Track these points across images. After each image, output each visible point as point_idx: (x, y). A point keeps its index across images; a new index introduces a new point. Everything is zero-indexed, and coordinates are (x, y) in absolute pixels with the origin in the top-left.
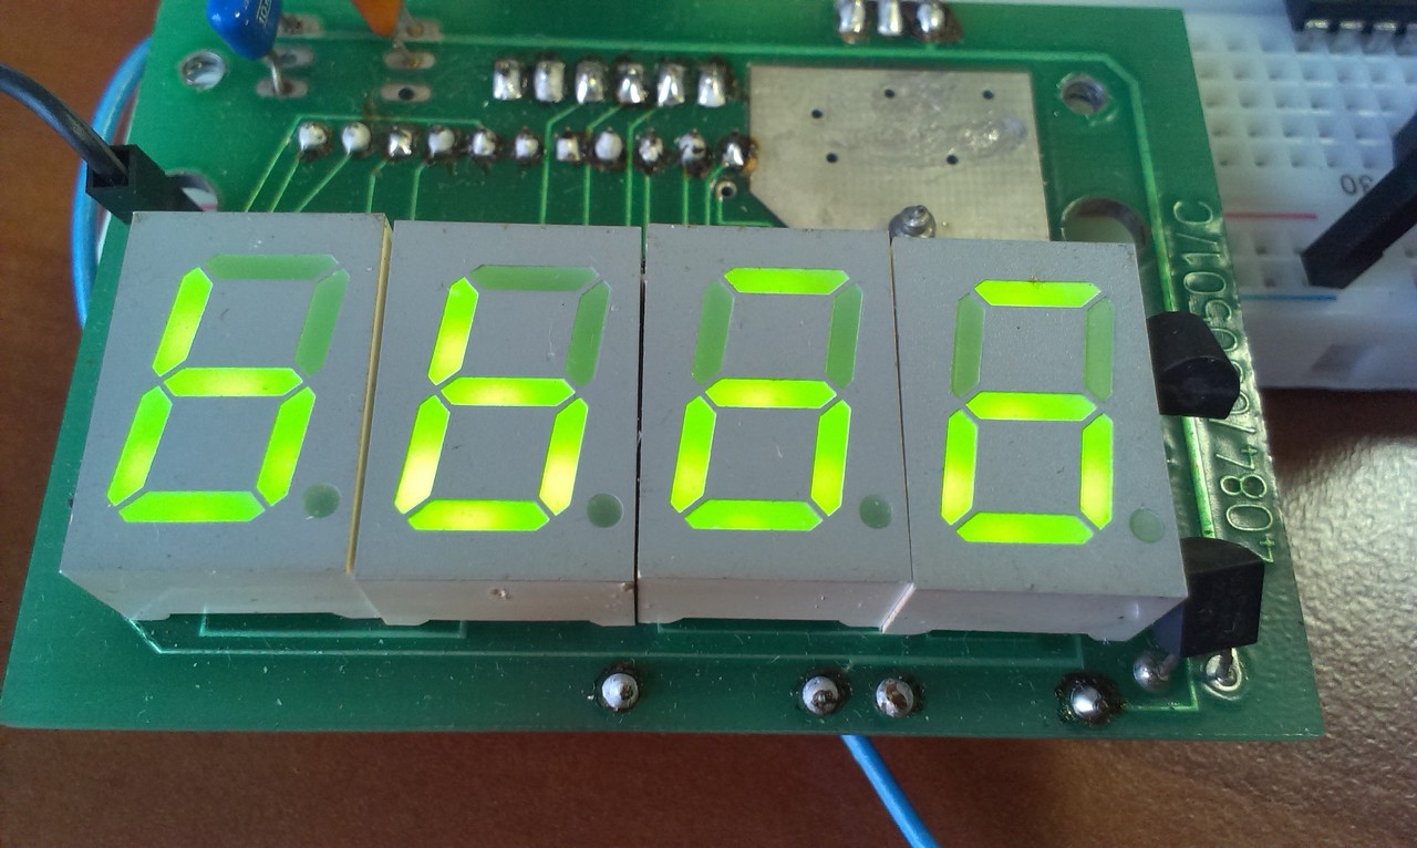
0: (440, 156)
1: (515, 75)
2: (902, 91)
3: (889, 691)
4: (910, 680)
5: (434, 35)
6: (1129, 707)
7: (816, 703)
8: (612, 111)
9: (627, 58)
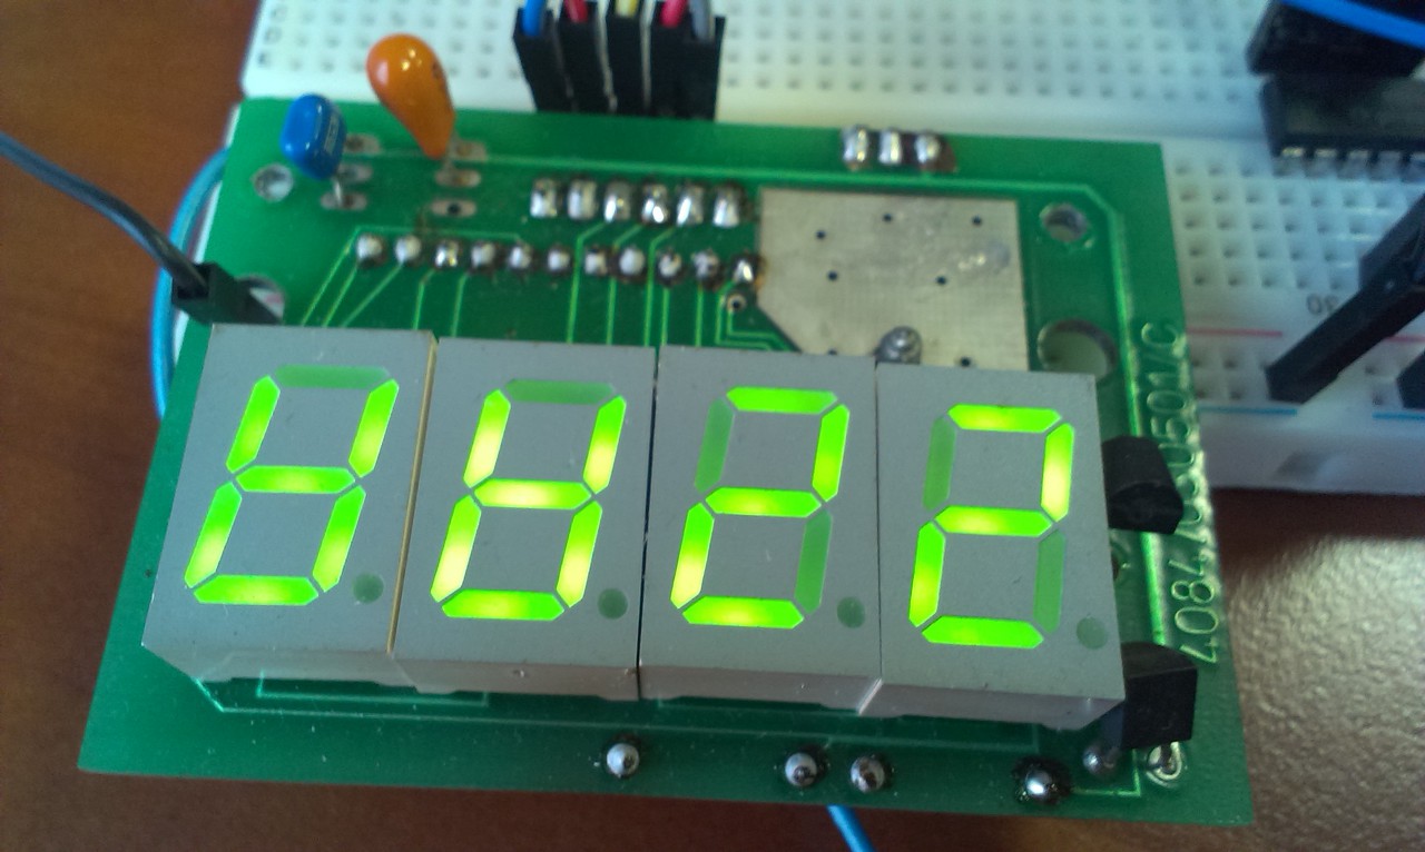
0: (482, 268)
1: (551, 195)
2: (900, 216)
3: (863, 769)
4: (883, 758)
5: (480, 155)
6: (1078, 790)
7: (797, 778)
8: (636, 229)
9: (651, 180)
